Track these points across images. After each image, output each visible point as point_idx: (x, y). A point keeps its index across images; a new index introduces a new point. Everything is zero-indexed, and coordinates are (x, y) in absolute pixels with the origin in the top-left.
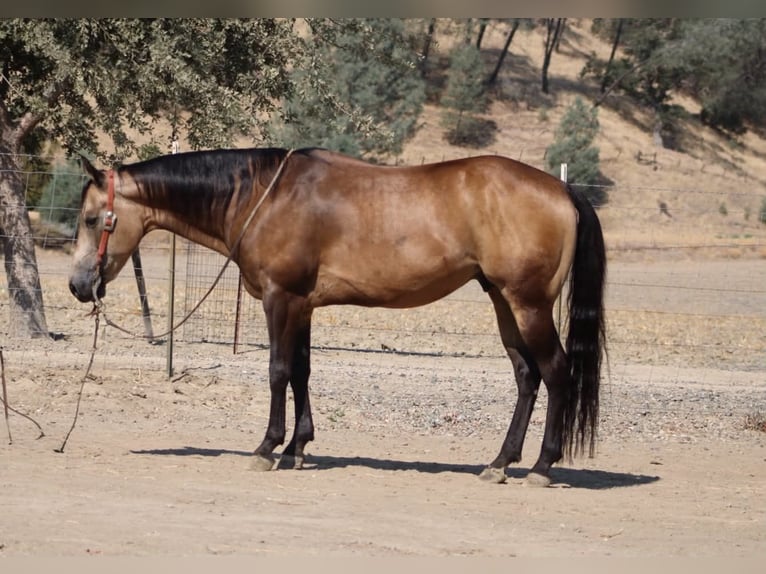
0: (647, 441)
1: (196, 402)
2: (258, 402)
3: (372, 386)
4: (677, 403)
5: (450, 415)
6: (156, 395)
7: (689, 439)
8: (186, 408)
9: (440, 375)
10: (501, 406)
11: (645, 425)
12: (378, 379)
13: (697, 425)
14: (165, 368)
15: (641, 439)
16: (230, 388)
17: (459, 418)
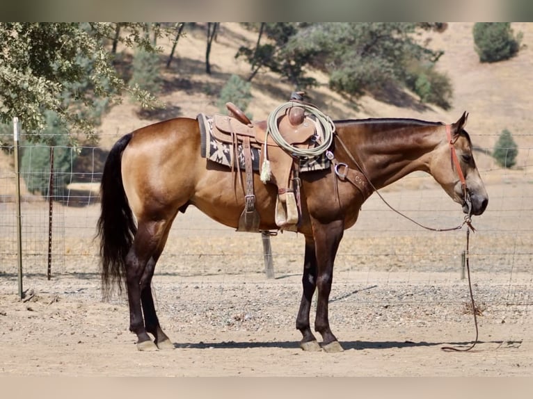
0: (393, 327)
1: (45, 316)
2: (93, 314)
3: (175, 297)
4: (409, 297)
5: (239, 315)
6: (14, 313)
7: (424, 324)
8: (39, 321)
9: (225, 286)
10: (276, 307)
11: (388, 315)
12: (178, 292)
13: (427, 313)
14: (17, 292)
15: (387, 326)
16: (69, 304)
17: (246, 317)
